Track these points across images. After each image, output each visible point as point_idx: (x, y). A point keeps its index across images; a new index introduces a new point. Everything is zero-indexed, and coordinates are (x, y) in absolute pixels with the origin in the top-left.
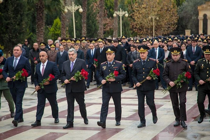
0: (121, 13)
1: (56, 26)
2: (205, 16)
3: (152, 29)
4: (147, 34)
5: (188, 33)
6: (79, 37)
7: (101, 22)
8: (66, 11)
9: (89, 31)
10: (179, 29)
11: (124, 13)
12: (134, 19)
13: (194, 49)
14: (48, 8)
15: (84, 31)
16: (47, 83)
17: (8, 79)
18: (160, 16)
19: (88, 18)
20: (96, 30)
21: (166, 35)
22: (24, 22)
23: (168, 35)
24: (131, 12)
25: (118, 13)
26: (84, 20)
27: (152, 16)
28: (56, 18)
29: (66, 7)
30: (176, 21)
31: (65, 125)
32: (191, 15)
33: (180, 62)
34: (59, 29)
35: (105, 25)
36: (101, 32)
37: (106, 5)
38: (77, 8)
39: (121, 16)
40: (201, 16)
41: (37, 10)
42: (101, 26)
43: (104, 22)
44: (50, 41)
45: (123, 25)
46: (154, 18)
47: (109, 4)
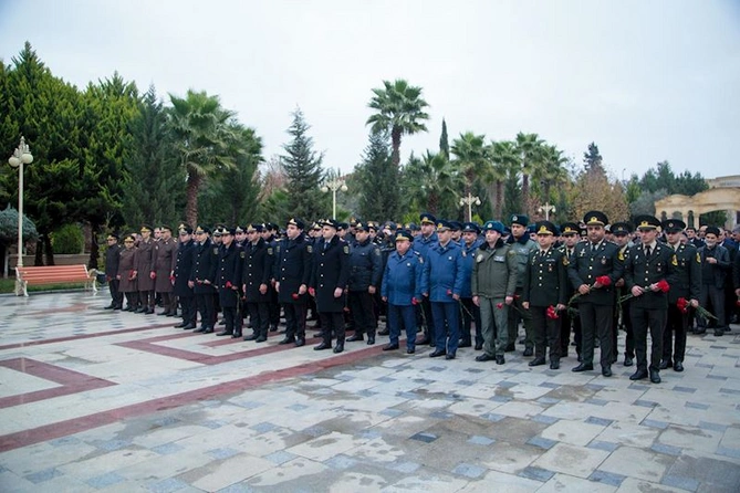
0: (547, 208)
2: (664, 212)
8: (462, 203)
11: (550, 208)
25: (544, 208)
29: (462, 199)
32: (646, 212)
38: (474, 200)
39: (547, 212)
40: (659, 213)
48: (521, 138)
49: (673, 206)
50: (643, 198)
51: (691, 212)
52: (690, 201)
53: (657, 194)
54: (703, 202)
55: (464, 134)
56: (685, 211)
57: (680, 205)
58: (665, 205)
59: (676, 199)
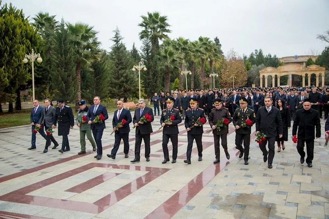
0: (214, 75)
1: (176, 83)
2: (264, 76)
3: (232, 84)
4: (229, 87)
5: (254, 86)
6: (189, 89)
7: (202, 80)
8: (182, 74)
9: (195, 85)
10: (249, 84)
11: (215, 75)
12: (222, 78)
13: (258, 95)
14: (172, 73)
15: (192, 85)
16: (121, 126)
17: (90, 122)
18: (237, 76)
19: (194, 78)
20: (199, 85)
21: (240, 87)
22: (158, 81)
23: (242, 87)
24: (220, 74)
25: (212, 75)
26: (192, 79)
27: (233, 76)
28: (176, 78)
29: (182, 72)
30: (246, 79)
31: (133, 160)
32: (255, 76)
33: (221, 110)
34: (178, 84)
35: (204, 82)
36: (202, 86)
37: (205, 70)
38: (188, 72)
39: (214, 76)
40: (261, 76)
41: (165, 74)
42: (202, 83)
43: (204, 80)
44: (172, 91)
45: (215, 81)
46: (233, 77)
47: (207, 70)
48: (201, 39)
49: (268, 72)
50: (254, 68)
51: (276, 76)
52: (276, 70)
53: (260, 66)
54: (282, 70)
55: (178, 38)
56: (273, 75)
57: (271, 72)
58: (264, 72)
59: (270, 69)
